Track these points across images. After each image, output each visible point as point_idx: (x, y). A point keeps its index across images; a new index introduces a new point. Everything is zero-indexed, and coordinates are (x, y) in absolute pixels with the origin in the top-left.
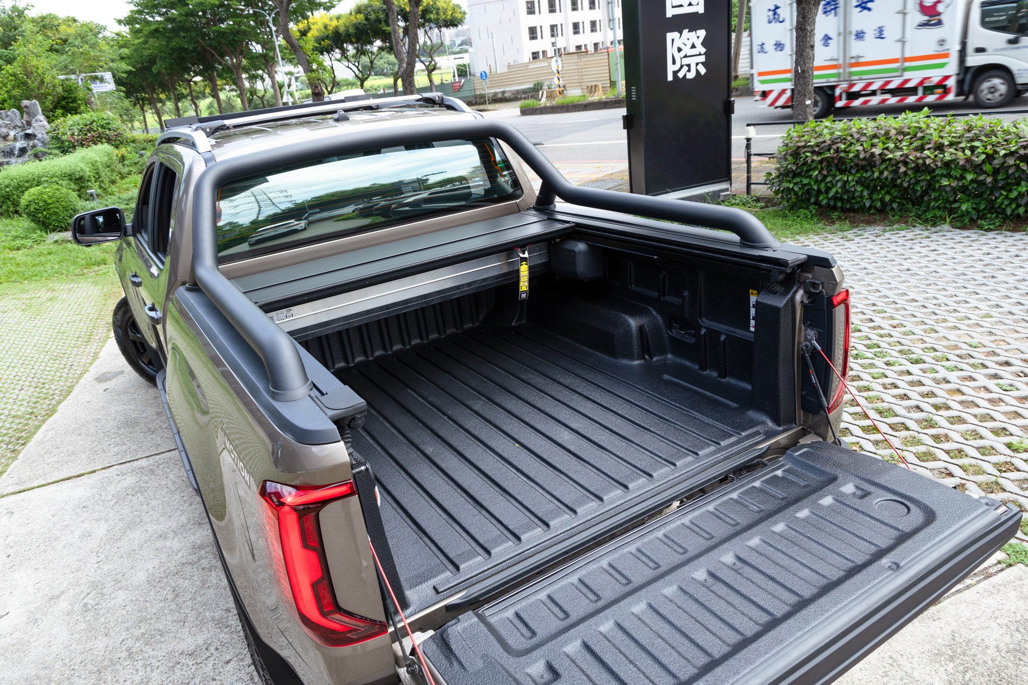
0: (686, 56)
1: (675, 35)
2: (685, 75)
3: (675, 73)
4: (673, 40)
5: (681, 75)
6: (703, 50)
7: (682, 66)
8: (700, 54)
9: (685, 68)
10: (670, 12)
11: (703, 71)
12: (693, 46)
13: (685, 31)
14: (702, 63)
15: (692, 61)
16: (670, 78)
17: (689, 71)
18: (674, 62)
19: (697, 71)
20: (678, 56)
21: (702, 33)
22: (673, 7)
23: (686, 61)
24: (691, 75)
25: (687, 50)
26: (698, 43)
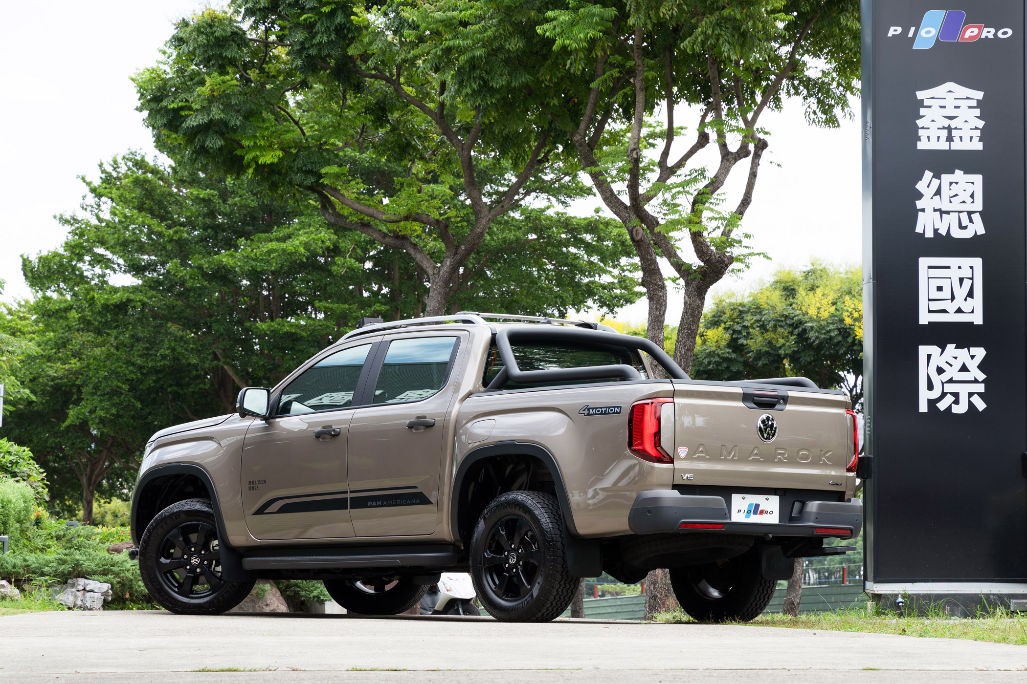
0: (951, 381)
1: (934, 350)
2: (950, 407)
3: (932, 403)
4: (929, 356)
5: (942, 406)
6: (981, 376)
7: (944, 395)
8: (976, 381)
9: (949, 399)
10: (924, 318)
11: (981, 405)
12: (964, 368)
13: (950, 347)
14: (979, 394)
15: (964, 390)
16: (923, 408)
17: (956, 402)
18: (930, 387)
19: (971, 404)
20: (937, 380)
21: (980, 353)
22: (930, 311)
23: (949, 388)
24: (961, 409)
25: (952, 372)
26: (973, 365)
